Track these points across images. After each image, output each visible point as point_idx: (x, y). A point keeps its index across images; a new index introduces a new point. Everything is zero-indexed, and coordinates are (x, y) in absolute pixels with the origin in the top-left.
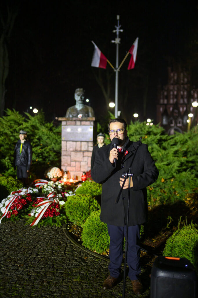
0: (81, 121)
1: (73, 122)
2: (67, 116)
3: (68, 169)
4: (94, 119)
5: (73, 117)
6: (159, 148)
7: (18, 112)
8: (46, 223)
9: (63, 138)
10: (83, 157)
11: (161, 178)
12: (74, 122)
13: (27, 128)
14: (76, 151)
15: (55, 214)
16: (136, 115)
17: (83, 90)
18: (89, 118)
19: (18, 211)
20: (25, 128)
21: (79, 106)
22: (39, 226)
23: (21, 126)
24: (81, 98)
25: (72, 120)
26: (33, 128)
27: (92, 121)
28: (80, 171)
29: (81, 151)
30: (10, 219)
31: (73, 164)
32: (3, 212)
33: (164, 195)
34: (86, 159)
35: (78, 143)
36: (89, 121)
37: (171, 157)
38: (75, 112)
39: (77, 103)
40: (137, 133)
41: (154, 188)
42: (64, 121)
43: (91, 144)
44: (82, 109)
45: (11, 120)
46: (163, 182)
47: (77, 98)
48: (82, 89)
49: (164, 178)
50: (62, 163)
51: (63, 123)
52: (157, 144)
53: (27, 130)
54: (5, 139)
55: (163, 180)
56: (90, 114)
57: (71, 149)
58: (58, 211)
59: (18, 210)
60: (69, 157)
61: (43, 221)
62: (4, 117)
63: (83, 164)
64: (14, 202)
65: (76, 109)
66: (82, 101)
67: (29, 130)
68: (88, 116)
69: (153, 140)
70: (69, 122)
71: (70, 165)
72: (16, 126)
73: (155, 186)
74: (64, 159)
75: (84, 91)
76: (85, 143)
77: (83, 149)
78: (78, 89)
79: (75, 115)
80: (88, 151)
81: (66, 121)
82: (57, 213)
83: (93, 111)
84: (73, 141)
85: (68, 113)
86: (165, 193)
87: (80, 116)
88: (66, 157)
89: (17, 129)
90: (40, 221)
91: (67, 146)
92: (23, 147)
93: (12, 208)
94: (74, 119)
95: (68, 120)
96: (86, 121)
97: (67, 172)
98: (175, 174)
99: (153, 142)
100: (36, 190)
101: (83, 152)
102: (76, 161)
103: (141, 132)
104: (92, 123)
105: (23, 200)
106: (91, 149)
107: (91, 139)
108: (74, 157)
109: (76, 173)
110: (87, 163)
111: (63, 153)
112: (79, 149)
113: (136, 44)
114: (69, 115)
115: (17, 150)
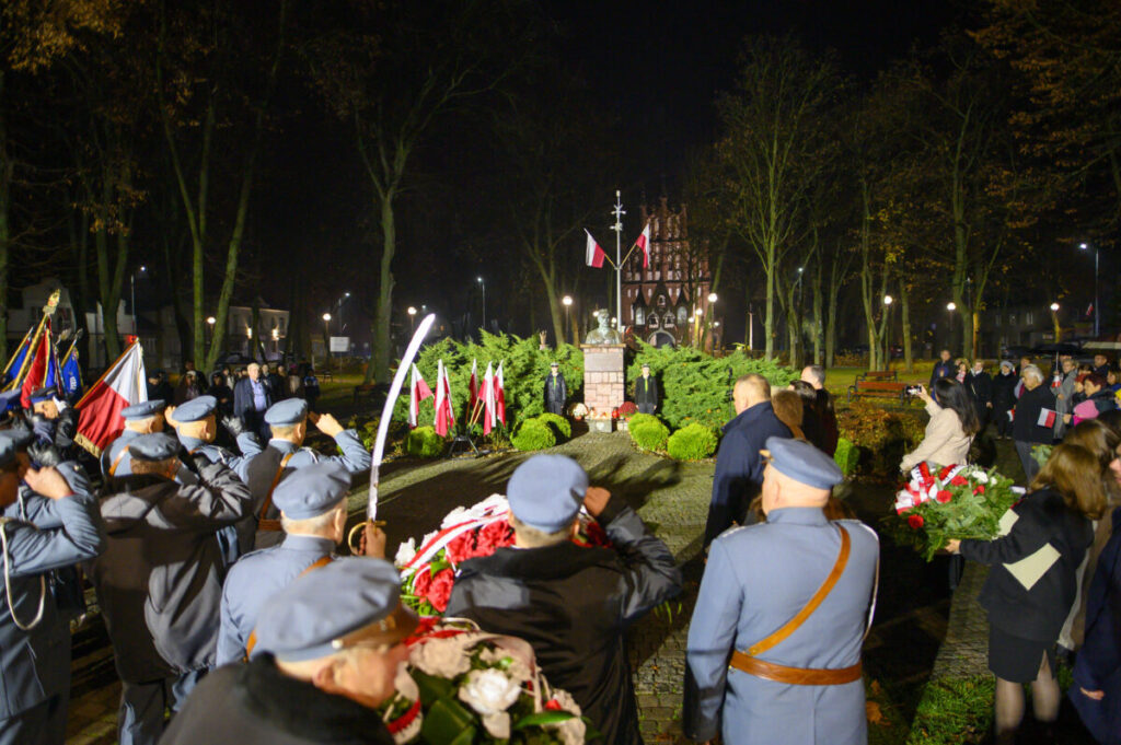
2: (589, 343)
3: (594, 405)
9: (586, 368)
10: (613, 389)
14: (602, 383)
18: (619, 345)
21: (603, 329)
28: (609, 406)
29: (608, 383)
31: (599, 398)
34: (615, 392)
35: (606, 375)
37: (715, 387)
38: (598, 338)
39: (600, 326)
43: (621, 375)
44: (608, 333)
50: (586, 398)
51: (586, 351)
57: (598, 382)
60: (594, 391)
63: (611, 398)
65: (600, 333)
70: (593, 350)
71: (595, 401)
74: (587, 393)
76: (615, 374)
77: (611, 381)
79: (600, 341)
80: (617, 383)
84: (599, 372)
87: (607, 342)
88: (590, 391)
91: (591, 378)
94: (601, 345)
97: (593, 409)
98: (721, 404)
101: (612, 384)
102: (603, 395)
106: (622, 380)
107: (621, 368)
108: (601, 389)
109: (604, 410)
110: (617, 398)
111: (586, 386)
112: (606, 381)
113: (646, 232)
114: (590, 340)
115: (550, 384)
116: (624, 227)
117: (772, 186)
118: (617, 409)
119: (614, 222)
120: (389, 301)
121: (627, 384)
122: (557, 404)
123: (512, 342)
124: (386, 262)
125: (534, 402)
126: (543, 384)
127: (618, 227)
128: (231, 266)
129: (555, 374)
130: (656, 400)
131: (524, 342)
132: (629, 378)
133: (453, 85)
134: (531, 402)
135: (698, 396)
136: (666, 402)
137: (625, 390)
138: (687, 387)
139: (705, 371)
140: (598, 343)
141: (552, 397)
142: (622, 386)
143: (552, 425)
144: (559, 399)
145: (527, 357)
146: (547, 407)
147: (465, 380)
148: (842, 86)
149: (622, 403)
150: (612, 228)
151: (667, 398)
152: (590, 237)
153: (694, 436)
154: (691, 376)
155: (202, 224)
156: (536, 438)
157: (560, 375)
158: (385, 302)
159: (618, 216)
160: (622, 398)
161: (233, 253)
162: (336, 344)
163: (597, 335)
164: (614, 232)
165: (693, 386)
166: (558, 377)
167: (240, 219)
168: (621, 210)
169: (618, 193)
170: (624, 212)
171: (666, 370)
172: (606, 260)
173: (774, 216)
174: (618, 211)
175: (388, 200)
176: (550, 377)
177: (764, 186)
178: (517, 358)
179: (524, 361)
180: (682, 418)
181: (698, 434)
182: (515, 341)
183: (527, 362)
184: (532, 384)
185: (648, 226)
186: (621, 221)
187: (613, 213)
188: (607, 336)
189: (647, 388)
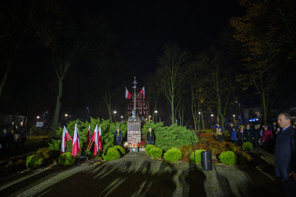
0: (135, 122)
1: (132, 123)
3: (131, 142)
9: (128, 129)
10: (137, 137)
14: (134, 134)
16: (122, 117)
21: (134, 117)
28: (136, 143)
29: (136, 134)
31: (133, 140)
34: (138, 137)
35: (135, 131)
39: (133, 115)
43: (140, 131)
47: (133, 113)
50: (128, 140)
51: (128, 123)
56: (139, 120)
57: (132, 134)
60: (131, 137)
63: (137, 140)
65: (133, 118)
66: (135, 114)
70: (130, 123)
71: (131, 141)
74: (129, 138)
76: (138, 131)
77: (137, 134)
80: (139, 134)
84: (132, 131)
87: (135, 120)
88: (129, 137)
91: (130, 133)
92: (119, 134)
94: (133, 121)
97: (130, 144)
98: (174, 141)
101: (137, 135)
102: (134, 139)
104: (140, 123)
106: (140, 133)
107: (140, 129)
108: (133, 137)
109: (134, 144)
110: (139, 139)
111: (128, 136)
112: (135, 134)
113: (143, 89)
114: (129, 120)
115: (117, 135)
116: (137, 87)
117: (172, 82)
118: (138, 143)
119: (133, 85)
120: (59, 110)
121: (142, 135)
122: (119, 142)
123: (101, 121)
124: (59, 98)
125: (110, 142)
126: (113, 135)
127: (135, 87)
129: (118, 131)
130: (154, 140)
131: (106, 121)
132: (142, 133)
133: (84, 48)
134: (109, 141)
135: (167, 138)
136: (156, 140)
137: (141, 137)
138: (163, 135)
139: (167, 130)
140: (132, 121)
141: (117, 139)
142: (140, 135)
143: (118, 150)
144: (120, 140)
145: (106, 126)
146: (115, 143)
147: (84, 134)
148: (189, 57)
149: (140, 141)
150: (133, 87)
151: (156, 139)
152: (126, 90)
153: (175, 152)
154: (163, 132)
156: (113, 155)
157: (120, 132)
158: (57, 111)
159: (135, 84)
160: (140, 139)
162: (38, 124)
163: (132, 118)
165: (164, 135)
166: (119, 132)
167: (5, 79)
168: (136, 82)
169: (135, 77)
170: (137, 83)
171: (155, 130)
172: (131, 96)
173: (173, 89)
174: (135, 82)
175: (61, 79)
176: (117, 132)
177: (170, 81)
178: (103, 126)
179: (106, 127)
180: (162, 146)
181: (176, 152)
182: (102, 121)
183: (107, 128)
184: (109, 135)
185: (144, 87)
186: (136, 85)
187: (133, 83)
188: (135, 118)
189: (151, 136)
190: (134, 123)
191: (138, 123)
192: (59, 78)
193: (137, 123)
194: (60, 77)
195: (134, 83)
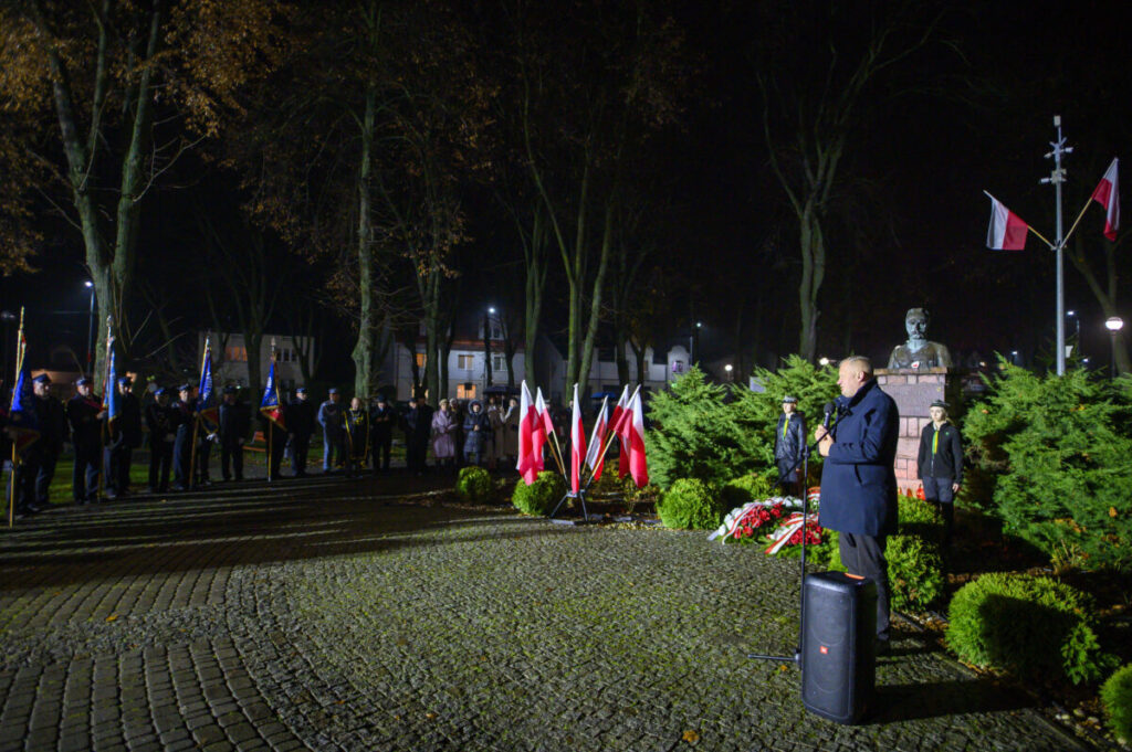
0: (918, 375)
1: (901, 379)
2: (891, 366)
4: (945, 370)
5: (901, 367)
6: (1112, 435)
7: (805, 361)
8: (793, 554)
11: (1108, 507)
12: (903, 378)
13: (821, 390)
14: (908, 437)
15: (811, 541)
17: (923, 311)
18: (935, 370)
19: (754, 530)
20: (816, 391)
21: (914, 345)
22: (779, 556)
23: (809, 388)
24: (918, 328)
25: (896, 374)
26: (833, 391)
27: (940, 374)
30: (739, 540)
31: (902, 463)
32: (730, 528)
33: (1112, 547)
35: (913, 421)
36: (934, 374)
38: (905, 358)
39: (911, 338)
40: (1050, 400)
41: (1087, 528)
42: (881, 375)
44: (922, 350)
45: (794, 376)
46: (1116, 518)
47: (911, 328)
48: (920, 310)
49: (1116, 508)
52: (1108, 425)
53: (820, 394)
54: (771, 411)
55: (1113, 513)
56: (940, 360)
58: (817, 536)
59: (754, 526)
61: (787, 550)
62: (781, 372)
64: (749, 514)
65: (908, 352)
66: (920, 333)
67: (824, 396)
68: (936, 365)
69: (1095, 416)
70: (894, 378)
72: (800, 387)
73: (1093, 526)
75: (927, 312)
78: (912, 311)
79: (905, 364)
81: (886, 375)
82: (815, 540)
83: (946, 353)
85: (892, 359)
86: (1116, 541)
87: (916, 364)
89: (801, 393)
90: (783, 548)
92: (789, 427)
93: (745, 522)
94: (902, 371)
95: (891, 374)
96: (929, 374)
99: (1093, 420)
100: (798, 502)
102: (907, 459)
103: (1061, 398)
104: (942, 379)
105: (764, 513)
112: (914, 433)
113: (1112, 175)
115: (780, 429)
124: (805, 289)
127: (1057, 177)
128: (595, 303)
129: (788, 415)
133: (873, 57)
150: (1046, 180)
152: (996, 204)
155: (578, 265)
158: (808, 336)
159: (1058, 159)
161: (597, 290)
163: (905, 353)
164: (1051, 186)
166: (791, 419)
168: (1065, 145)
169: (1057, 120)
170: (1069, 150)
174: (1058, 151)
185: (1116, 160)
186: (1063, 166)
187: (1048, 155)
188: (918, 353)
189: (935, 450)
190: (912, 380)
191: (932, 379)
192: (799, 212)
193: (923, 379)
194: (803, 209)
195: (1053, 156)
